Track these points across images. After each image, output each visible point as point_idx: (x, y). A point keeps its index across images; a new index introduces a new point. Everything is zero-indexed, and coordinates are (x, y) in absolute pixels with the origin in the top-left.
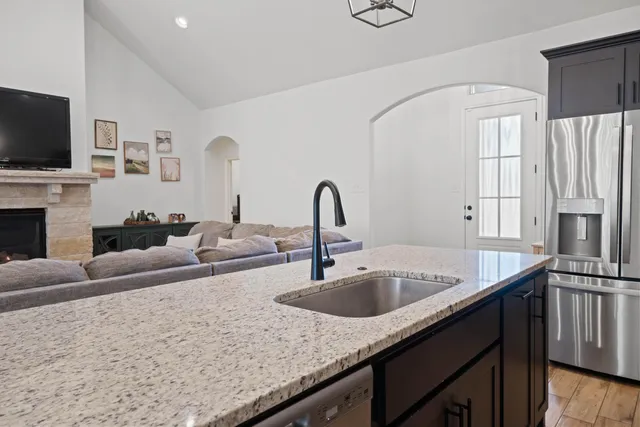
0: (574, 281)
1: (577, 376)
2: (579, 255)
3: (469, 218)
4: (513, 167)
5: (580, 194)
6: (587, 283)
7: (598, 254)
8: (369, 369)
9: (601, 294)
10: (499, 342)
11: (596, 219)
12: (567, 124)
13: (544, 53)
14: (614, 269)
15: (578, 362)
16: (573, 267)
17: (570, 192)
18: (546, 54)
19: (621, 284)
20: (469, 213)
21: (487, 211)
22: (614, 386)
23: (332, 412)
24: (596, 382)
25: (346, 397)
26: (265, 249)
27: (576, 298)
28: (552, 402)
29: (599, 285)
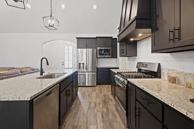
0: (81, 73)
1: (81, 87)
2: (82, 69)
3: (63, 64)
4: (71, 55)
5: (81, 60)
6: (82, 73)
7: (84, 69)
8: (59, 84)
9: (84, 75)
10: (73, 81)
11: (83, 64)
12: (79, 49)
13: (76, 38)
14: (86, 71)
15: (81, 85)
16: (81, 71)
17: (80, 60)
18: (77, 38)
19: (87, 73)
20: (63, 63)
21: (66, 63)
22: (86, 87)
23: (55, 90)
24: (84, 87)
25: (56, 88)
26: (18, 73)
27: (81, 76)
28: (78, 91)
29: (84, 73)
